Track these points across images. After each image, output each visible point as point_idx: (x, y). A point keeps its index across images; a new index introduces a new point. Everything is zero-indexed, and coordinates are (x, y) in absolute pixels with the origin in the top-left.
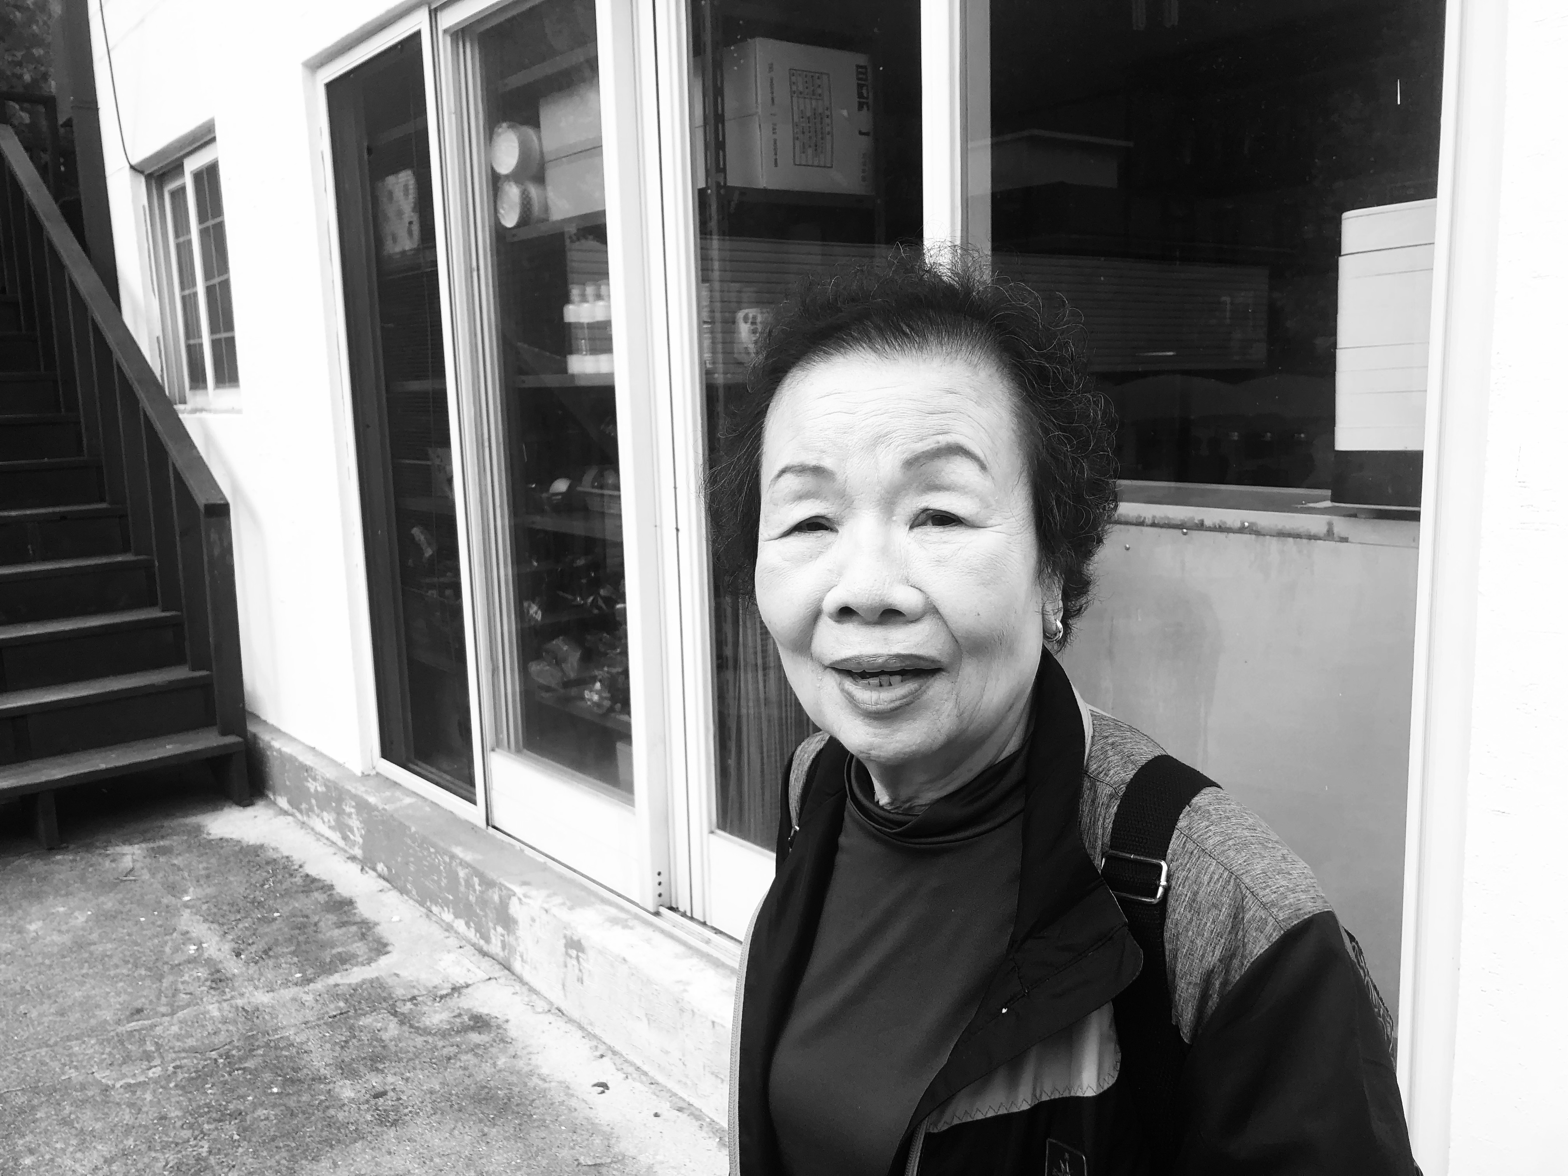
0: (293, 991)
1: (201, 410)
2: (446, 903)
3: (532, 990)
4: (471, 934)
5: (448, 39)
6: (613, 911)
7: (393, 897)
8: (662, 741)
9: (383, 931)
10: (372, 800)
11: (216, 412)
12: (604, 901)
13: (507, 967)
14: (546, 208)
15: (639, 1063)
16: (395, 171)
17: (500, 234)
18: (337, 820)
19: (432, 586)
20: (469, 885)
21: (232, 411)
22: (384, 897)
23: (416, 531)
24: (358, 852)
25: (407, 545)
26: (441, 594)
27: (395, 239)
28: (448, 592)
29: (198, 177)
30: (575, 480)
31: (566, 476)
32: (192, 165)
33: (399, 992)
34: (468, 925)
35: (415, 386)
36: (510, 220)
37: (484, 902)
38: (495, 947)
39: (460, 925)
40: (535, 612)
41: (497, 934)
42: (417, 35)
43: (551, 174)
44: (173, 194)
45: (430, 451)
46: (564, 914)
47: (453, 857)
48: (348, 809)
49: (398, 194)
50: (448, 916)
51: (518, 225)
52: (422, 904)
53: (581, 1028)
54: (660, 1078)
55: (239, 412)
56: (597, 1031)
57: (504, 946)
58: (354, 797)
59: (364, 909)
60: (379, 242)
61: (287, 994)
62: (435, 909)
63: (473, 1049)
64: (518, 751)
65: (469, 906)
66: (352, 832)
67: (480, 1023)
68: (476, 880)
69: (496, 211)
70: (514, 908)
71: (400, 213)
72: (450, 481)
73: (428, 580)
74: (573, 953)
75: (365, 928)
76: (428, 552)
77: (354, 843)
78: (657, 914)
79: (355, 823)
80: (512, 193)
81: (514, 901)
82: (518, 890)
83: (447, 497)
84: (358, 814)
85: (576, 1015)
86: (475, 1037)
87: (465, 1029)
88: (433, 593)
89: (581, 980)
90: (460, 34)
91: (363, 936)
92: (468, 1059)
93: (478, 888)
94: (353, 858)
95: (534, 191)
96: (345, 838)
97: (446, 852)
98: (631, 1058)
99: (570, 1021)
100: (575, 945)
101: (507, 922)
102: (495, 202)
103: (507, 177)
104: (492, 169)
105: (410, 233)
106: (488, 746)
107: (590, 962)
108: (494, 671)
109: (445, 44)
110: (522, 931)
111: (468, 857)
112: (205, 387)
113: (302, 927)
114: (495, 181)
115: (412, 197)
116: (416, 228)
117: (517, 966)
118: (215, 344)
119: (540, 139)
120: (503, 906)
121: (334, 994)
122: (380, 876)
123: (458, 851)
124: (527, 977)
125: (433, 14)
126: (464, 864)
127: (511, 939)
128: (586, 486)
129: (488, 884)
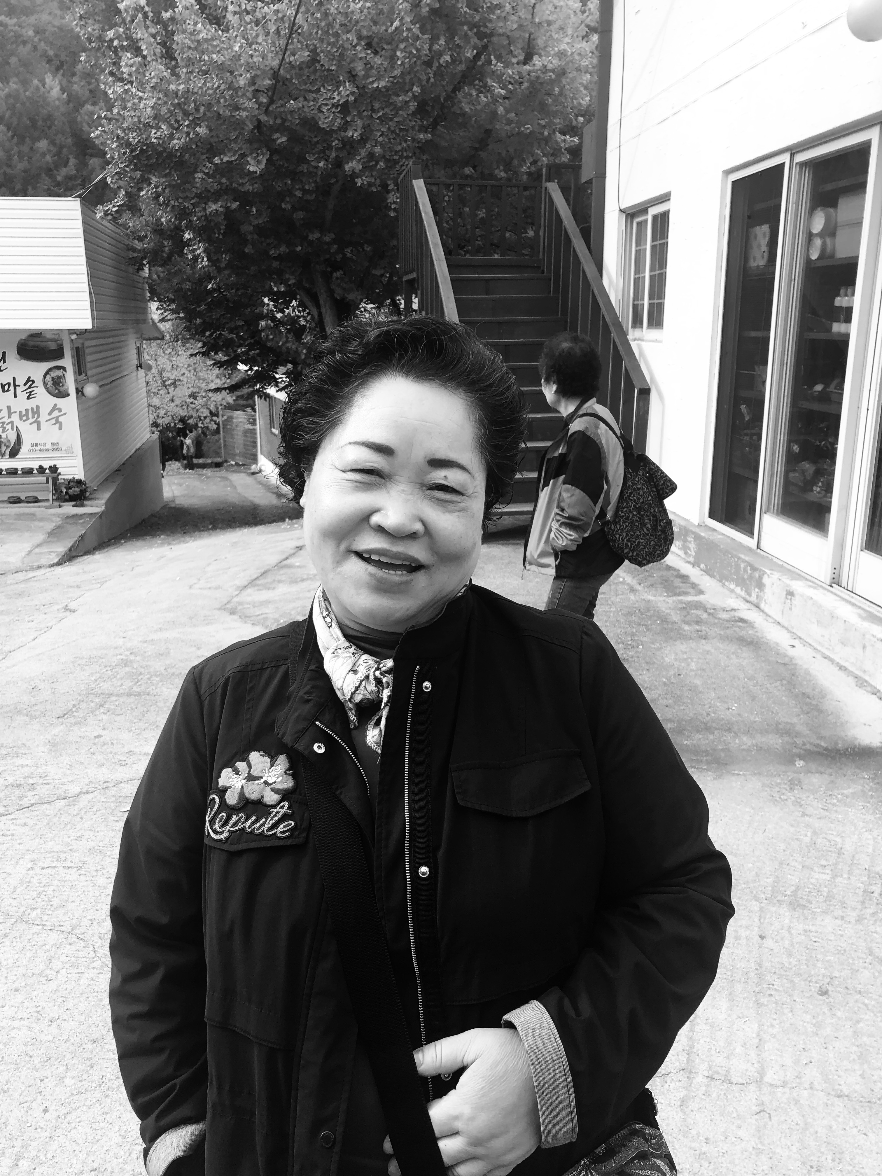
0: (664, 598)
1: (639, 339)
2: (733, 580)
3: (767, 615)
4: (743, 594)
5: (798, 167)
6: (811, 584)
7: (707, 578)
8: (845, 508)
9: (702, 587)
10: (703, 534)
11: (647, 341)
12: (807, 580)
13: (757, 606)
14: (834, 250)
15: (810, 642)
16: (760, 224)
17: (808, 262)
18: (683, 545)
19: (746, 435)
20: (745, 570)
21: (656, 341)
22: (703, 577)
23: (743, 407)
24: (691, 559)
25: (737, 414)
26: (751, 438)
27: (755, 259)
28: (755, 438)
29: (655, 218)
30: (827, 385)
31: (822, 383)
32: (653, 211)
33: (708, 606)
34: (742, 590)
35: (753, 334)
36: (814, 256)
37: (751, 577)
38: (753, 598)
39: (738, 590)
40: (796, 448)
41: (755, 592)
42: (783, 164)
43: (839, 233)
44: (639, 224)
45: (756, 367)
46: (788, 582)
47: (739, 558)
48: (690, 539)
49: (760, 236)
50: (732, 586)
51: (818, 259)
52: (720, 581)
53: (787, 629)
54: (819, 648)
55: (660, 342)
56: (794, 631)
57: (758, 596)
58: (694, 533)
59: (693, 579)
60: (746, 259)
61: (661, 599)
62: (727, 583)
63: (740, 627)
64: (777, 514)
65: (744, 580)
66: (690, 550)
67: (742, 620)
68: (749, 568)
69: (808, 250)
70: (766, 580)
71: (759, 246)
72: (764, 382)
73: (745, 431)
74: (789, 597)
75: (694, 586)
76: (747, 418)
77: (690, 555)
78: (831, 586)
79: (692, 546)
80: (818, 242)
81: (766, 576)
82: (768, 572)
83: (761, 391)
84: (695, 541)
85: (786, 624)
86: (740, 624)
87: (737, 621)
88: (746, 438)
89: (790, 609)
90: (803, 165)
91: (693, 588)
92: (737, 629)
93: (749, 571)
94: (689, 562)
95: (828, 241)
96: (686, 553)
97: (736, 556)
98: (808, 640)
99: (783, 627)
100: (790, 594)
101: (761, 586)
102: (808, 248)
103: (816, 234)
104: (810, 231)
105: (763, 257)
106: (763, 511)
107: (796, 601)
108: (772, 476)
109: (795, 170)
110: (768, 590)
111: (747, 559)
112: (642, 327)
113: (666, 581)
114: (810, 236)
115: (767, 239)
116: (766, 255)
117: (762, 606)
118: (651, 305)
119: (836, 215)
120: (761, 578)
121: (681, 602)
122: (702, 570)
123: (743, 556)
124: (766, 610)
125: (792, 155)
126: (744, 561)
127: (761, 594)
128: (832, 388)
129: (754, 569)
